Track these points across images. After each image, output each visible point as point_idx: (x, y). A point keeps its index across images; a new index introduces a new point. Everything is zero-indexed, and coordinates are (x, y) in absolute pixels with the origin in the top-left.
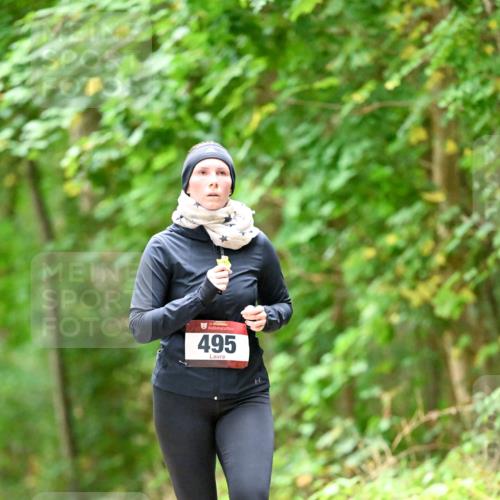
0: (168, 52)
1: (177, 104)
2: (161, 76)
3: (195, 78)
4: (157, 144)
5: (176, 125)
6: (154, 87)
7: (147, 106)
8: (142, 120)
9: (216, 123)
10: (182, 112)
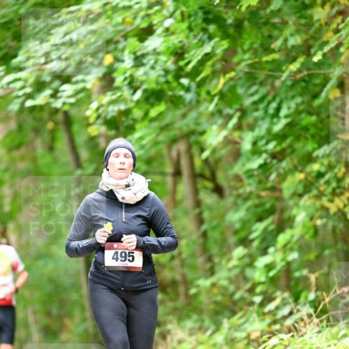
0: (159, 35)
1: (167, 72)
2: (155, 52)
3: (179, 54)
4: (152, 100)
5: (165, 87)
6: (150, 60)
7: (146, 73)
8: (142, 83)
9: (193, 85)
10: (170, 78)
